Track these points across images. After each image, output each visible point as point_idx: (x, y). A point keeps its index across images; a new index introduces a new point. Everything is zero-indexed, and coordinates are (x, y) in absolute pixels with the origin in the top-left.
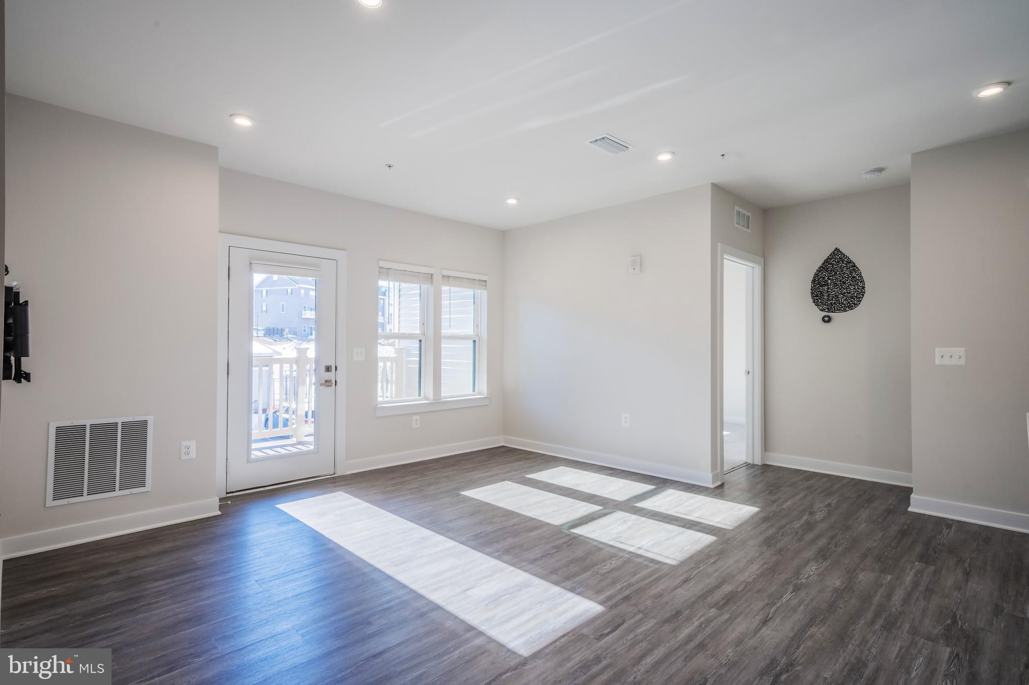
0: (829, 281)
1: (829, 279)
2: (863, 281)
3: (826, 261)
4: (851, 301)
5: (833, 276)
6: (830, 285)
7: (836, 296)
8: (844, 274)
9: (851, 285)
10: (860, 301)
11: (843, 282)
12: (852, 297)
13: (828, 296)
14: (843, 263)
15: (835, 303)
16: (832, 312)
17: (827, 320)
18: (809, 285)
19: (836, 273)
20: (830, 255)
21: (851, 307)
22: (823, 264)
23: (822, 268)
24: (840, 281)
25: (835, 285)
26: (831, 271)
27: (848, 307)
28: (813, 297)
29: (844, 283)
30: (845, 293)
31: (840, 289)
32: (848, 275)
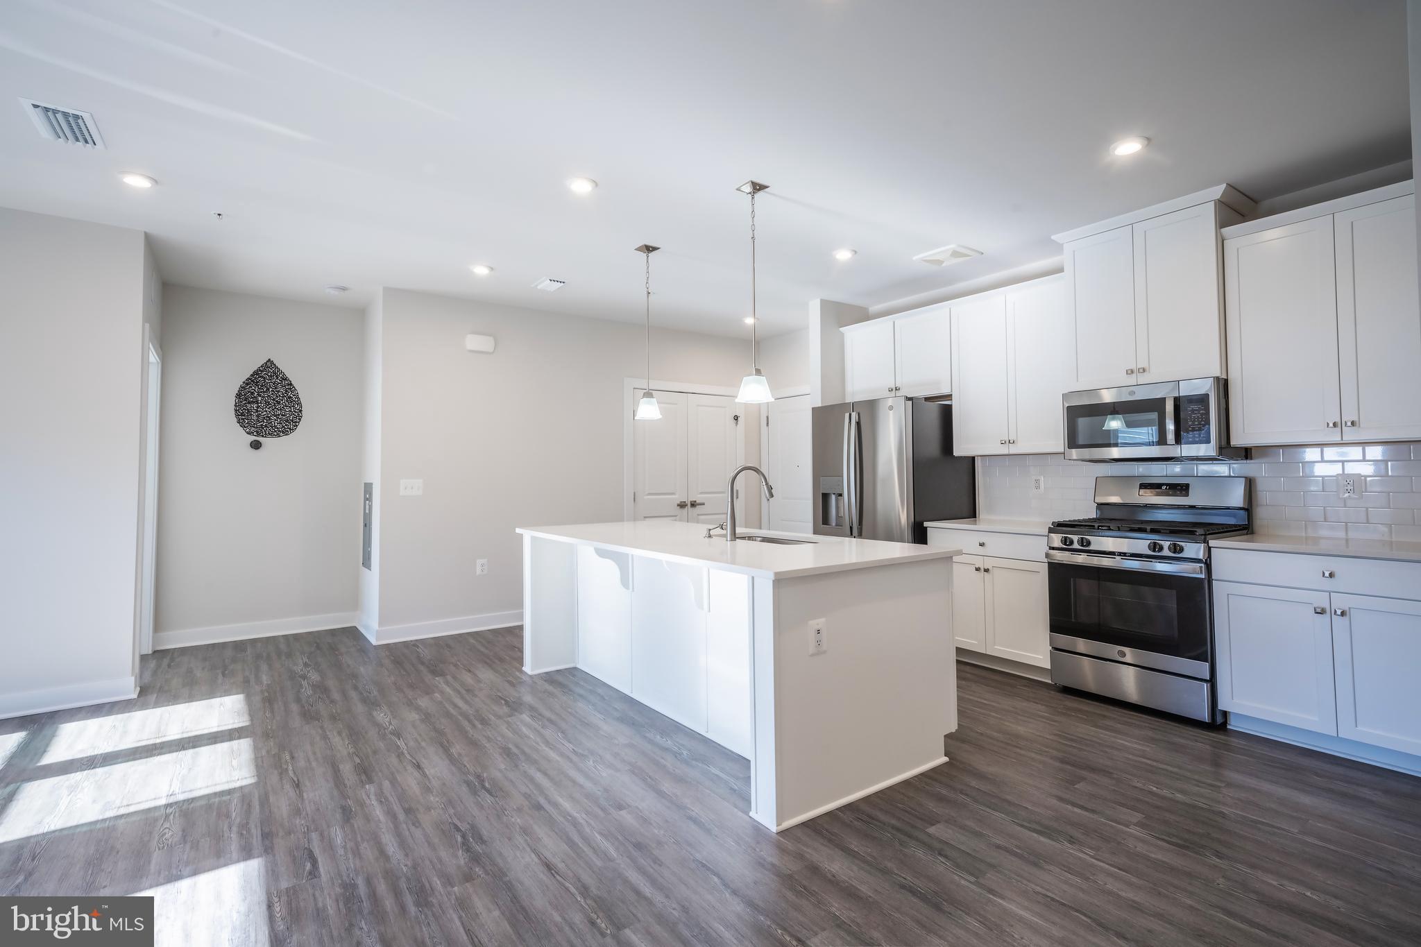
0: (260, 398)
1: (260, 396)
2: (300, 404)
3: (256, 373)
4: (286, 425)
5: (264, 392)
6: (261, 403)
7: (269, 417)
8: (278, 391)
9: (286, 406)
10: (297, 426)
11: (277, 401)
12: (287, 421)
13: (258, 416)
14: (277, 378)
15: (266, 426)
16: (263, 436)
17: (256, 445)
18: (232, 400)
19: (268, 389)
20: (262, 367)
21: (286, 433)
22: (252, 375)
23: (249, 382)
24: (274, 400)
25: (267, 403)
26: (262, 386)
27: (283, 432)
28: (237, 415)
29: (279, 403)
30: (279, 415)
31: (273, 410)
32: (283, 394)
